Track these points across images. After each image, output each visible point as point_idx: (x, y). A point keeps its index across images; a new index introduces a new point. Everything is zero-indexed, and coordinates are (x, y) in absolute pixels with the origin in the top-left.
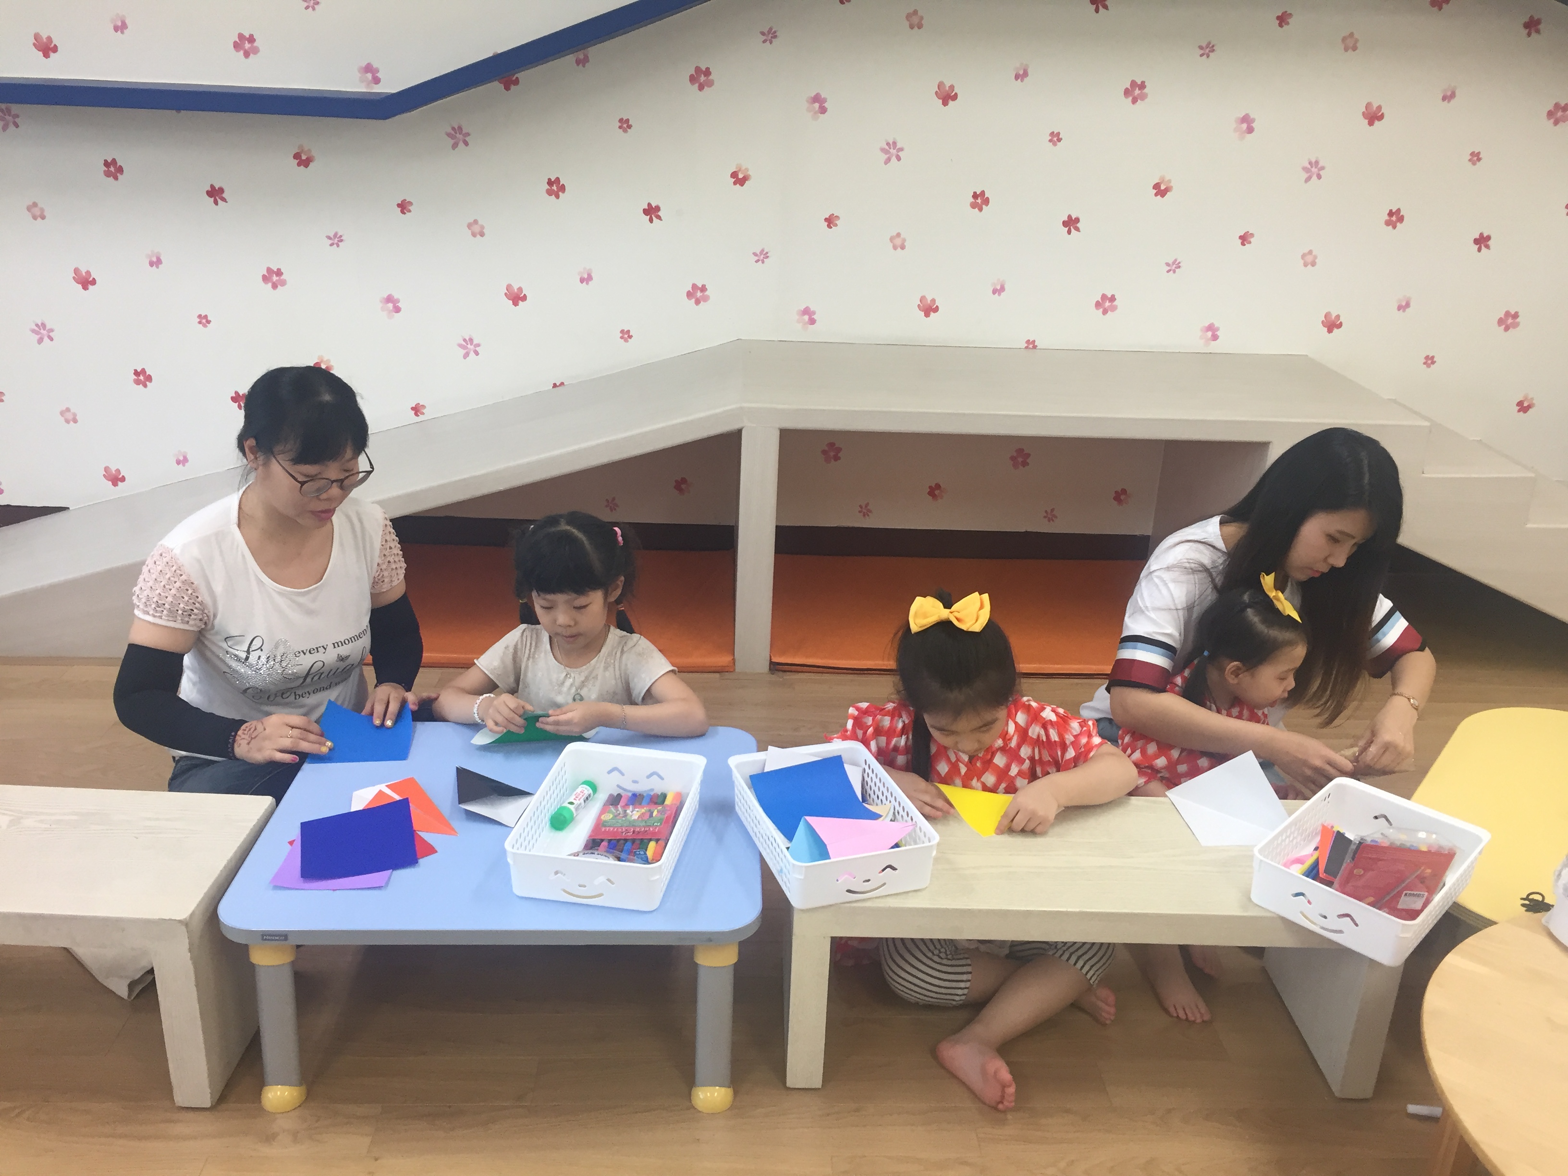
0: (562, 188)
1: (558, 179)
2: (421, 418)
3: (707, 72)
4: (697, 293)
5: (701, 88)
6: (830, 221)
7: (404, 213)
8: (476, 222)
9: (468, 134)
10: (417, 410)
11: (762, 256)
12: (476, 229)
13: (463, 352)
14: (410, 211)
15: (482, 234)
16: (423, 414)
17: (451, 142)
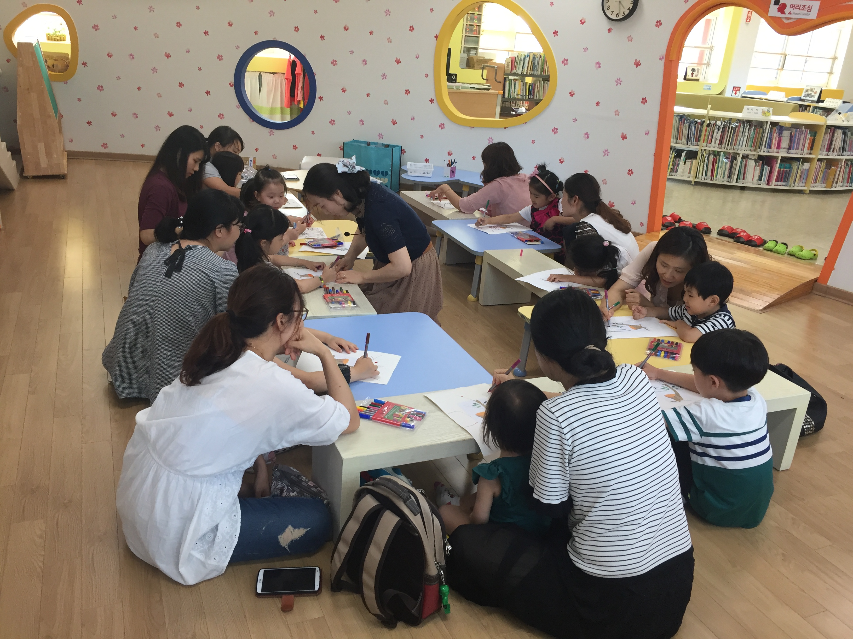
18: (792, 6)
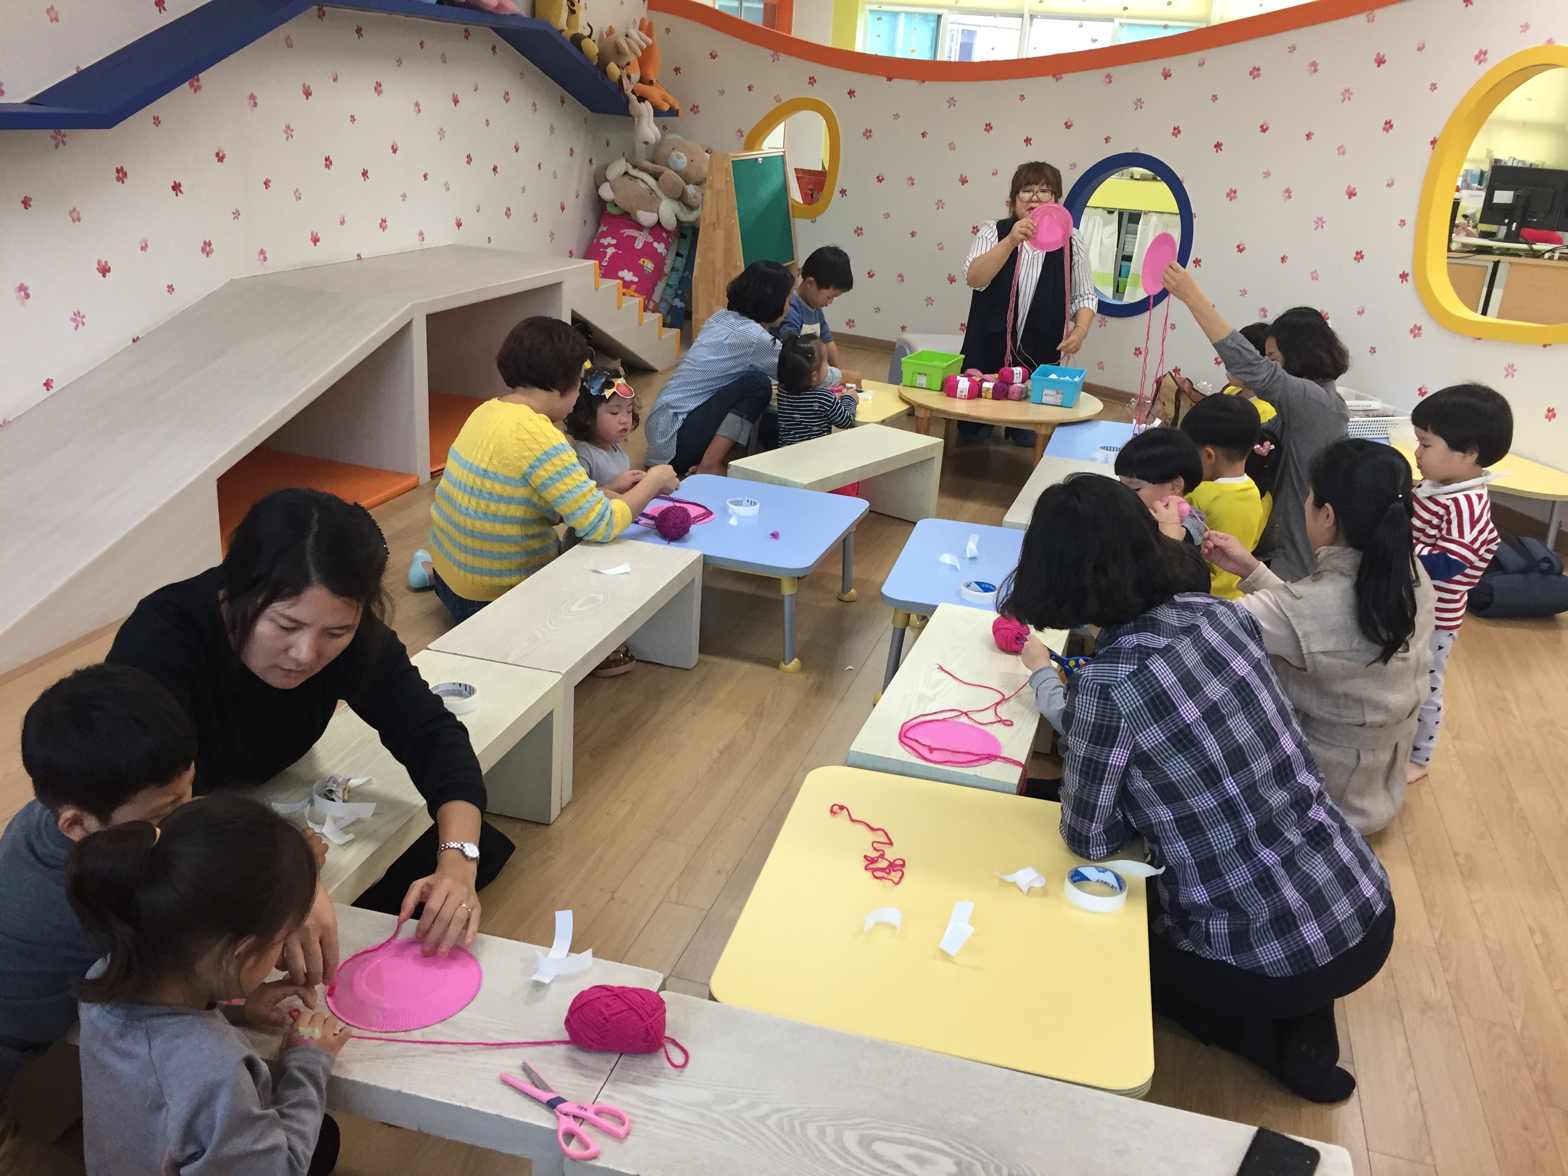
0: (125, 175)
1: (122, 167)
2: (52, 391)
3: (198, 80)
4: (207, 249)
5: (195, 91)
6: (267, 184)
7: (27, 208)
8: (74, 209)
9: (64, 136)
10: (48, 385)
11: (236, 214)
12: (75, 215)
13: (74, 325)
14: (30, 206)
15: (79, 220)
16: (52, 387)
17: (54, 142)
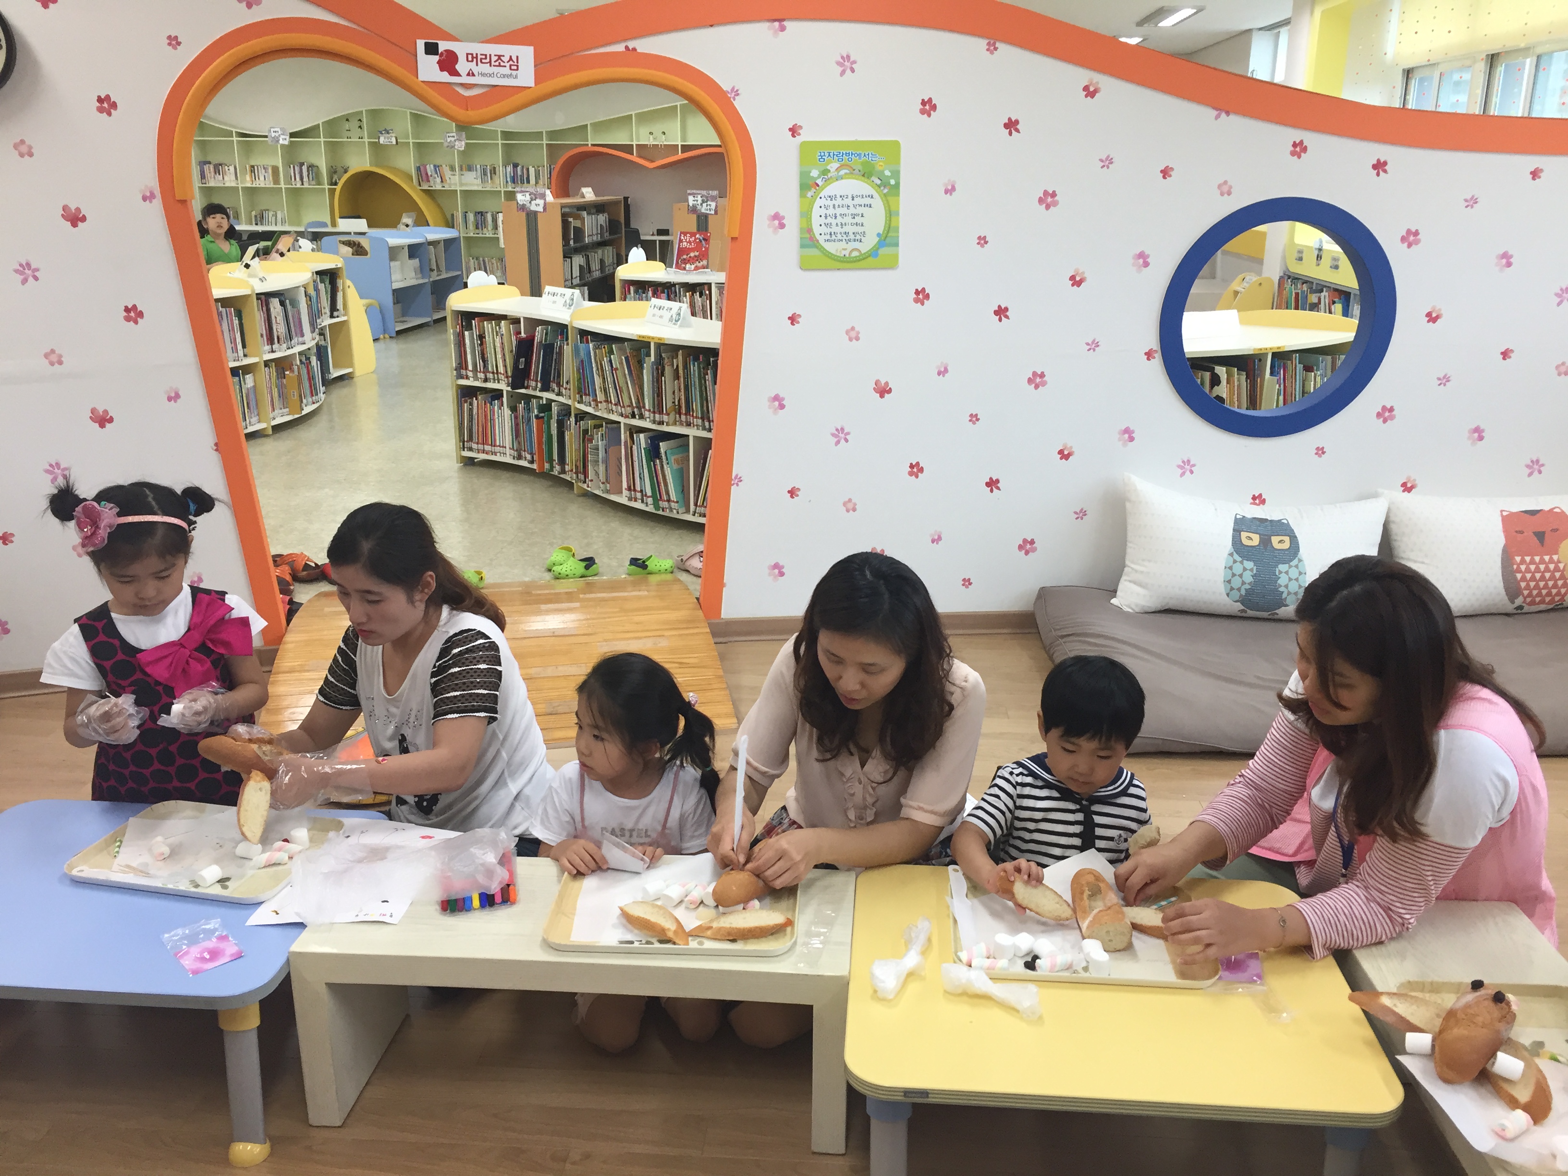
18: (470, 57)
